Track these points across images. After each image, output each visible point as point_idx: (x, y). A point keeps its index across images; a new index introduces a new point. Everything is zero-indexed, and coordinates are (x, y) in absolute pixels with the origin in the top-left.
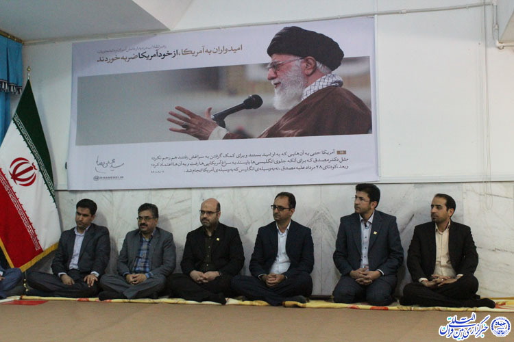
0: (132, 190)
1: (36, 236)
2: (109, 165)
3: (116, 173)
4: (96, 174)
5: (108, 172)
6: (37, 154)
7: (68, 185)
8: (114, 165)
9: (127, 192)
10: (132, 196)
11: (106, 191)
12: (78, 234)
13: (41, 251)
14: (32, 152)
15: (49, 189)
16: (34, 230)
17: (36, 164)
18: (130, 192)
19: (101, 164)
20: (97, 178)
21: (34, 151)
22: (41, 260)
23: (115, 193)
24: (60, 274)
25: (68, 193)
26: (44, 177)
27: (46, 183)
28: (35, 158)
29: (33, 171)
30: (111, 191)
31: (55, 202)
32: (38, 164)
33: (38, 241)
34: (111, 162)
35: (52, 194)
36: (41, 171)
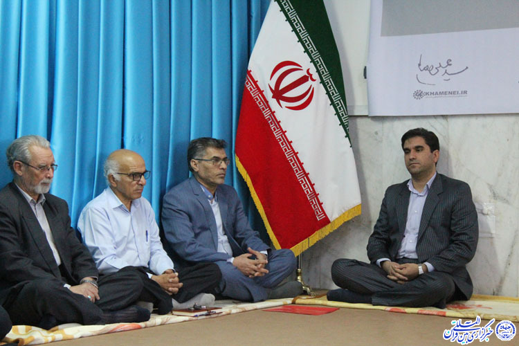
0: (484, 115)
1: (316, 195)
2: (442, 71)
3: (455, 84)
4: (419, 87)
5: (438, 82)
6: (315, 54)
7: (369, 106)
8: (449, 69)
9: (473, 120)
10: (484, 126)
11: (435, 117)
12: (415, 191)
13: (326, 221)
14: (306, 51)
15: (337, 114)
16: (312, 185)
17: (313, 71)
18: (481, 120)
19: (426, 69)
20: (419, 95)
21: (309, 48)
22: (326, 237)
23: (452, 121)
24: (379, 261)
25: (369, 120)
26: (328, 93)
27: (332, 103)
28: (312, 61)
29: (310, 82)
30: (444, 117)
31: (347, 136)
32: (318, 71)
33: (320, 204)
34: (444, 64)
35: (342, 123)
36: (322, 82)
